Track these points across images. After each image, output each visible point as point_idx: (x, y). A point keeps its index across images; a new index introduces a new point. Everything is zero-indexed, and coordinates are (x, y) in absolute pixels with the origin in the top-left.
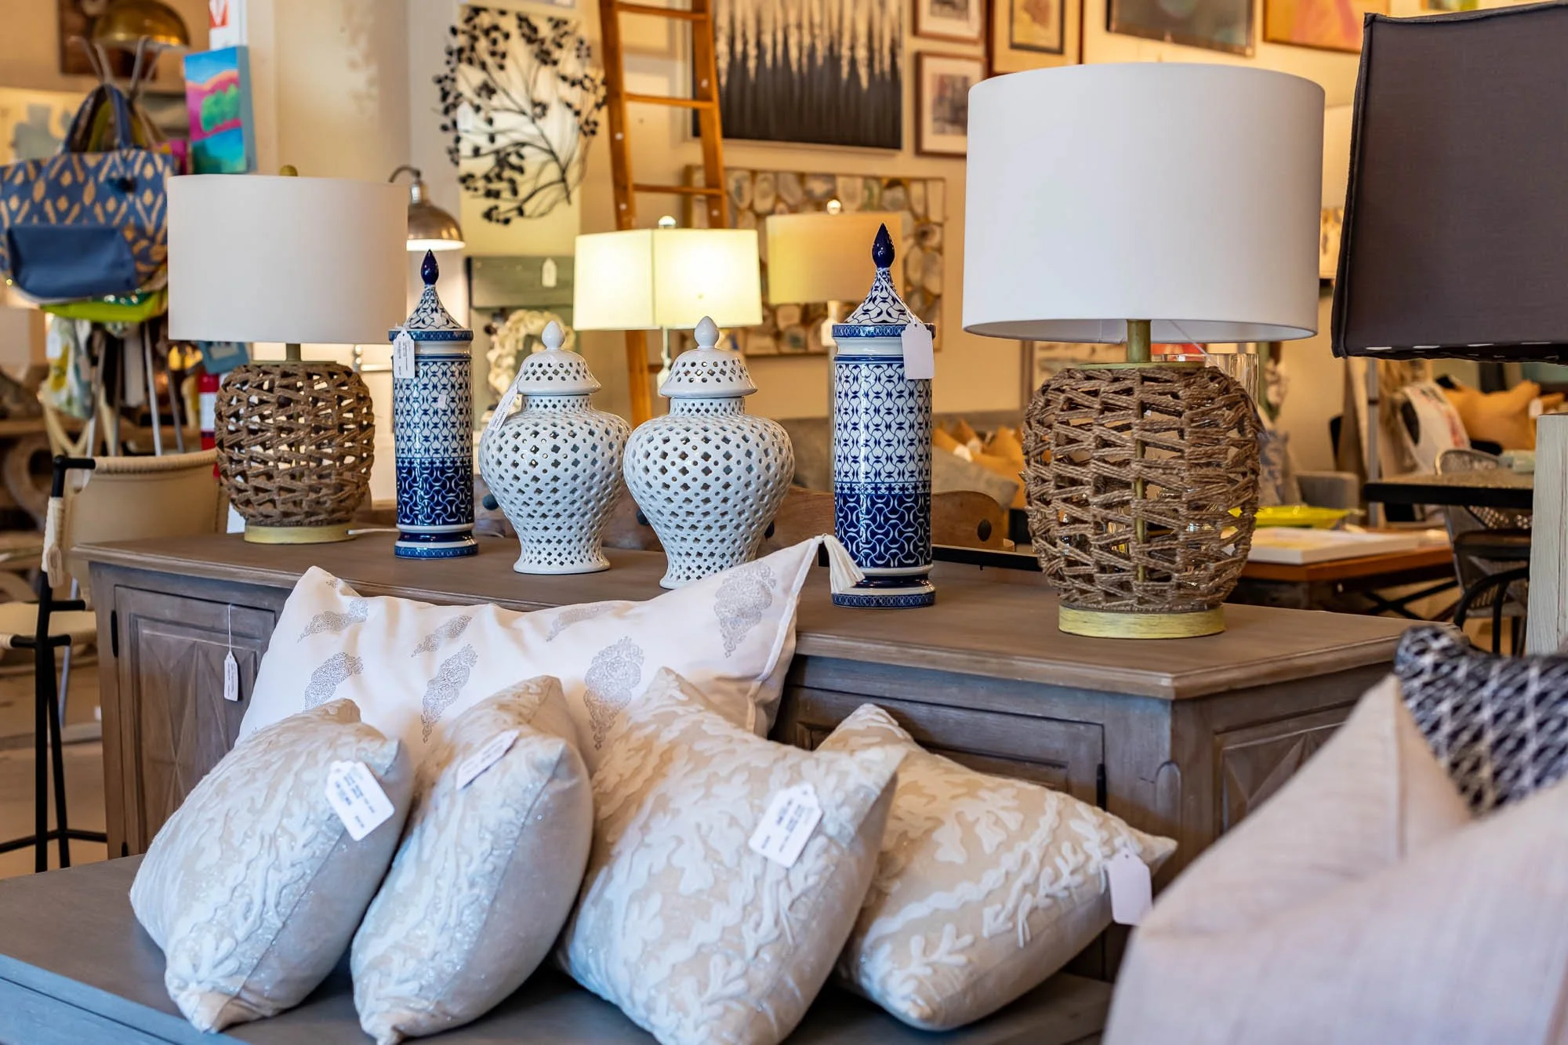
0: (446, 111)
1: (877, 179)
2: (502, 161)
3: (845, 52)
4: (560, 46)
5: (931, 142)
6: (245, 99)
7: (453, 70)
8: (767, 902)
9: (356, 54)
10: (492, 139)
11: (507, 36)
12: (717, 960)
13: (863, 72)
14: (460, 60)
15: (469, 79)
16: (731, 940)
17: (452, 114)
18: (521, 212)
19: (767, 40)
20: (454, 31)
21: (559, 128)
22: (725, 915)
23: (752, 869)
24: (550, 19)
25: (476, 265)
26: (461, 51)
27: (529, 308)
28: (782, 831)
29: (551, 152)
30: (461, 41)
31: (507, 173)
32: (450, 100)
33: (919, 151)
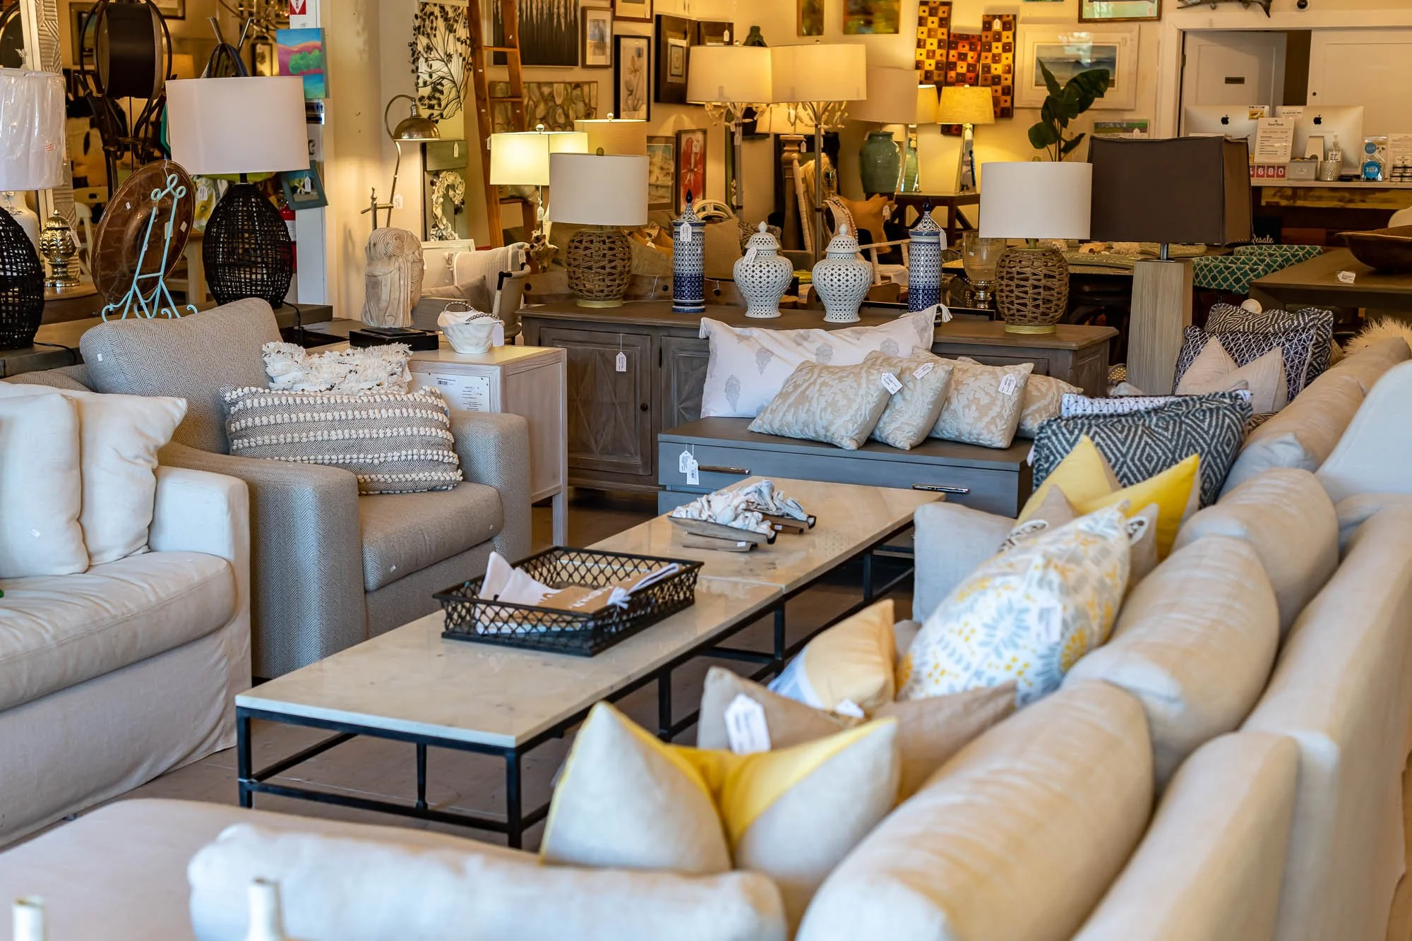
0: (414, 62)
1: (570, 83)
2: (435, 90)
3: (556, 10)
4: (457, 21)
5: (589, 61)
6: (323, 59)
7: (416, 39)
8: (1006, 405)
9: (359, 28)
10: (431, 76)
11: (436, 18)
12: (998, 420)
13: (563, 21)
14: (419, 33)
15: (423, 41)
16: (1000, 415)
17: (416, 64)
18: (441, 115)
19: (524, 6)
20: (416, 17)
21: (456, 67)
22: (997, 409)
23: (1000, 397)
24: (453, 6)
25: (428, 147)
26: (419, 27)
27: (448, 170)
28: (1007, 386)
29: (454, 82)
30: (418, 22)
31: (437, 95)
32: (416, 56)
33: (585, 66)
